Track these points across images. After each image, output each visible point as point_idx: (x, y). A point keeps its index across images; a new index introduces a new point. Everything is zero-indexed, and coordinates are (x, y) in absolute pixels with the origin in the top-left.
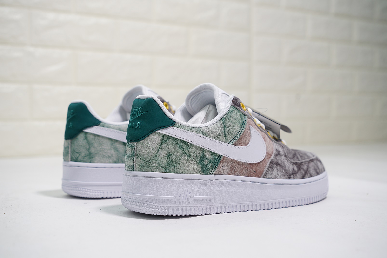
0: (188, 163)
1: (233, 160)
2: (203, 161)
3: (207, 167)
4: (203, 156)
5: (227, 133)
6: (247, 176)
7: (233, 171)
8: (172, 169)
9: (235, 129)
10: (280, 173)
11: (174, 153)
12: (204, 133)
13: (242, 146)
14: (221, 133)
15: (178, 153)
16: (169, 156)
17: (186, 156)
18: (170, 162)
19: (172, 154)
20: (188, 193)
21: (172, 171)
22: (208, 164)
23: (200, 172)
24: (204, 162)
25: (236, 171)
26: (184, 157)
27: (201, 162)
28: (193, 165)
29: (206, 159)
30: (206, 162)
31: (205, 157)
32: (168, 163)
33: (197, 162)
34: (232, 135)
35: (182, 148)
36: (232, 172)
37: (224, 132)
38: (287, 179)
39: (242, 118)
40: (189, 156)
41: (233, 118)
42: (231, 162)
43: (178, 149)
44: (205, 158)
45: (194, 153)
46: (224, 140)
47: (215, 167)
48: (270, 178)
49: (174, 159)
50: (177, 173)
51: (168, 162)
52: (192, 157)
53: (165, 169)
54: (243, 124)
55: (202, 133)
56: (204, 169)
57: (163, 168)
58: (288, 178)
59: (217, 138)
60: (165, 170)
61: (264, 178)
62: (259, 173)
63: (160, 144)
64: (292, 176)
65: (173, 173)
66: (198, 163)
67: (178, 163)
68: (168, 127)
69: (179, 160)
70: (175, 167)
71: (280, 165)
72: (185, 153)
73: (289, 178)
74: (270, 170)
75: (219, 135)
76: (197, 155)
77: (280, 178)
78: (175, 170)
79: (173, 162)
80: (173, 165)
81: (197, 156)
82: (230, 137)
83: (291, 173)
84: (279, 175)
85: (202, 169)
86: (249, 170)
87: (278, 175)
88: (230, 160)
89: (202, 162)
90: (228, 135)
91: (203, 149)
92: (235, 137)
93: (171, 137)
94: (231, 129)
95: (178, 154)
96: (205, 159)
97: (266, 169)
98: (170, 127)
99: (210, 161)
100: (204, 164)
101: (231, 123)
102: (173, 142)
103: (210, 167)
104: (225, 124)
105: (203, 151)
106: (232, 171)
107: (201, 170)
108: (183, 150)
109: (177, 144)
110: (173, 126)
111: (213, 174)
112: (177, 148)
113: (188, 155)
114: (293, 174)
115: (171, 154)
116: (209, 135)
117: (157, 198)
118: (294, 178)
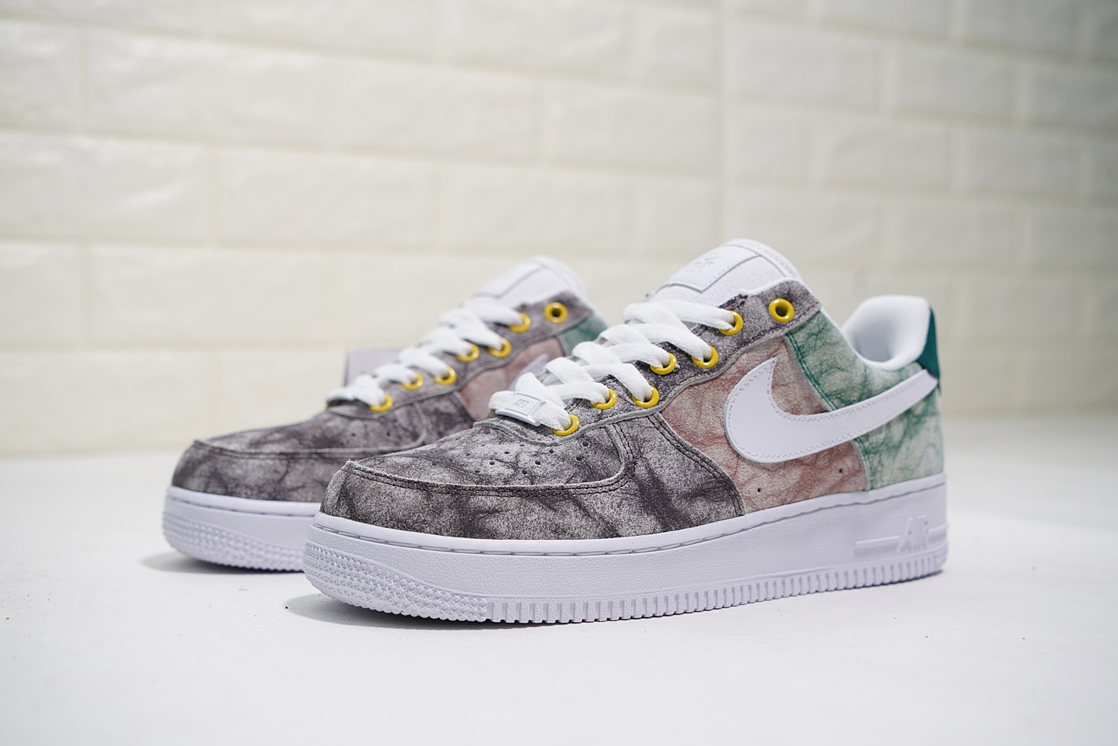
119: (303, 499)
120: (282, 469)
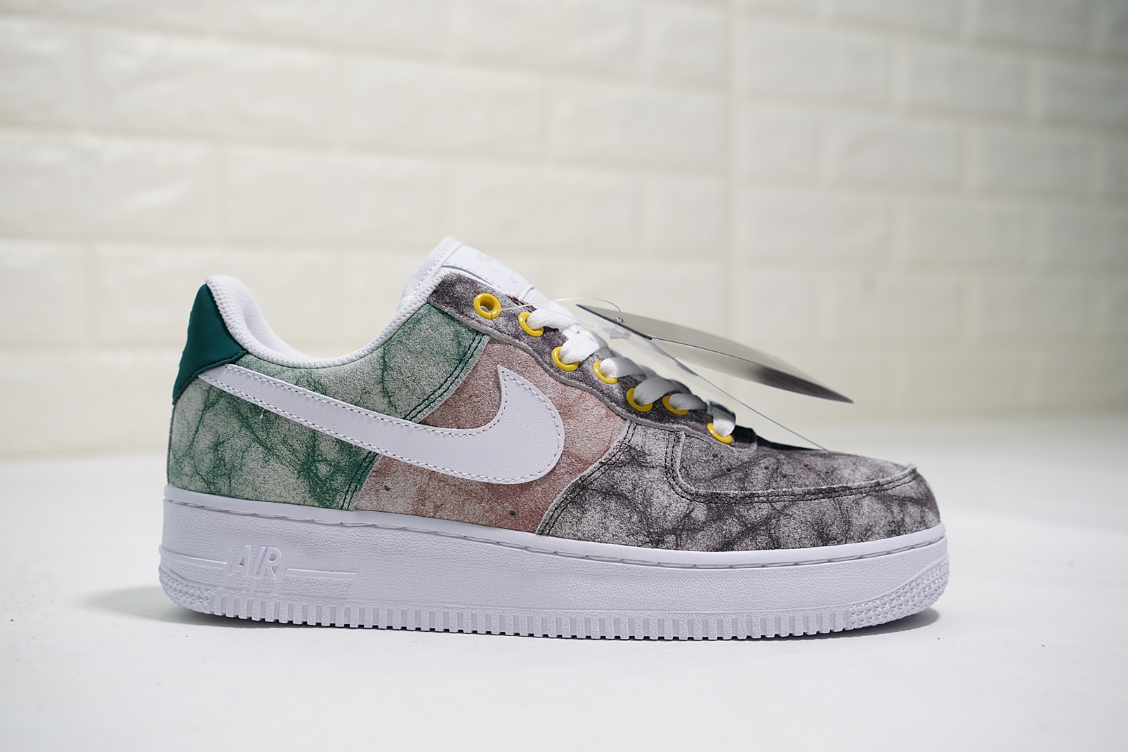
0: (267, 469)
1: (422, 471)
2: (313, 468)
3: (328, 485)
4: (314, 451)
5: (391, 386)
6: (484, 523)
7: (429, 507)
8: (222, 484)
9: (426, 375)
10: (614, 525)
11: (228, 439)
12: (317, 386)
13: (459, 428)
14: (372, 387)
15: (238, 440)
16: (217, 446)
17: (261, 449)
18: (219, 463)
19: (224, 441)
20: (268, 556)
21: (225, 489)
22: (331, 477)
23: (307, 499)
24: (317, 469)
25: (441, 505)
26: (257, 452)
27: (307, 469)
28: (282, 475)
29: (322, 461)
30: (323, 470)
31: (318, 455)
32: (214, 468)
33: (296, 469)
34: (413, 392)
35: (249, 427)
36: (427, 508)
37: (382, 382)
38: (643, 544)
39: (459, 342)
40: (269, 450)
41: (418, 341)
42: (417, 475)
43: (238, 428)
44: (320, 458)
45: (284, 442)
46: (384, 407)
47: (353, 486)
48: (571, 536)
49: (228, 455)
50: (235, 497)
51: (215, 463)
52: (278, 454)
53: (208, 483)
54: (462, 359)
55: (313, 384)
56: (318, 490)
57: (204, 479)
58: (651, 542)
59: (361, 400)
60: (208, 485)
61: (548, 534)
62: (526, 517)
63: (201, 413)
64: (671, 538)
65: (227, 496)
66: (299, 472)
67: (240, 469)
68: (220, 365)
69: (242, 460)
70: (230, 478)
71: (626, 498)
72: (257, 439)
73: (657, 543)
74: (570, 512)
75: (364, 391)
76: (294, 449)
77: (615, 539)
78: (230, 486)
79: (225, 466)
80: (225, 474)
81: (294, 451)
82: (404, 400)
83: (668, 526)
84: (612, 529)
85: (312, 491)
86: (487, 507)
87: (606, 529)
88: (412, 471)
89: (309, 469)
90: (397, 392)
91: (314, 432)
92: (428, 400)
93: (225, 392)
94: (410, 375)
95: (239, 443)
96: (319, 461)
97: (551, 507)
98: (226, 365)
99: (337, 468)
100: (318, 477)
101: (408, 357)
102: (227, 409)
103: (335, 485)
104: (386, 360)
105: (314, 437)
106: (423, 505)
107: (310, 492)
108: (253, 433)
109: (237, 415)
110: (234, 363)
111: (350, 507)
112: (236, 424)
113: (265, 447)
114: (675, 531)
115: (221, 440)
116: (332, 388)
117: (206, 567)
118: (678, 546)
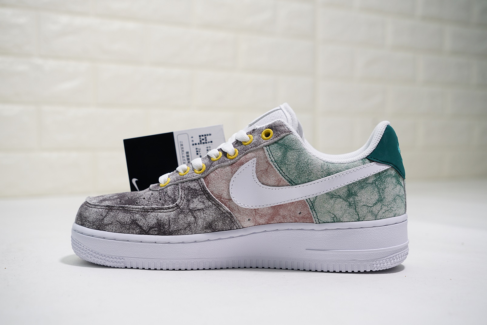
119: (111, 230)
120: (104, 214)
